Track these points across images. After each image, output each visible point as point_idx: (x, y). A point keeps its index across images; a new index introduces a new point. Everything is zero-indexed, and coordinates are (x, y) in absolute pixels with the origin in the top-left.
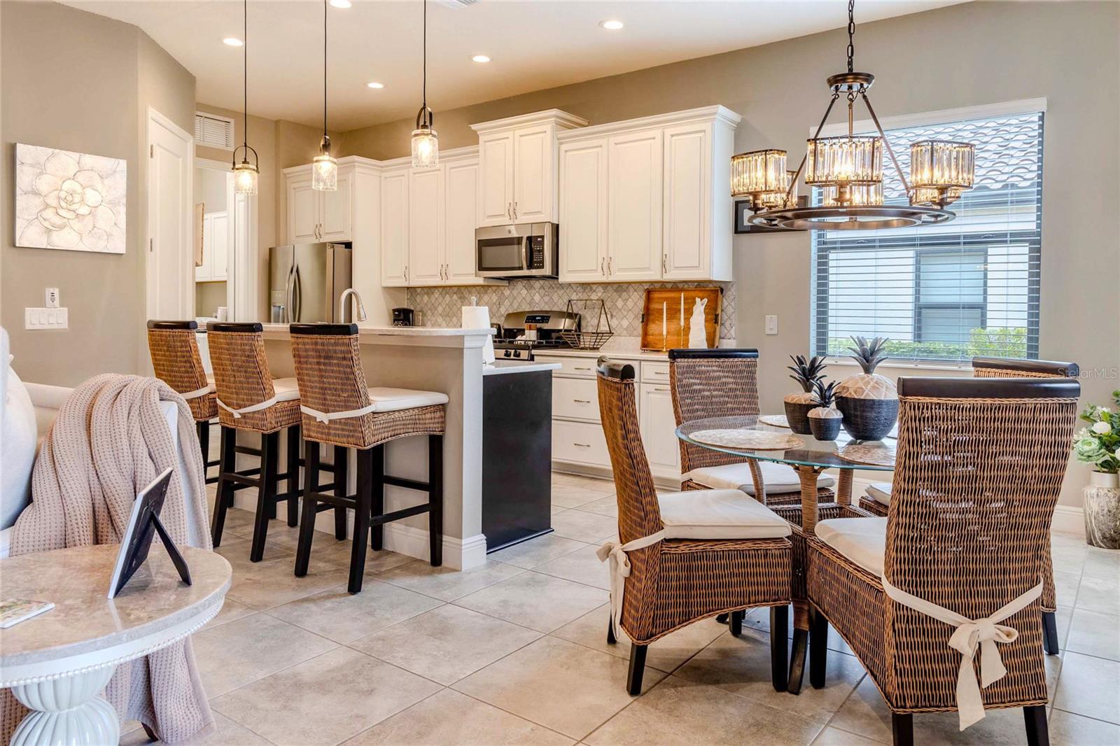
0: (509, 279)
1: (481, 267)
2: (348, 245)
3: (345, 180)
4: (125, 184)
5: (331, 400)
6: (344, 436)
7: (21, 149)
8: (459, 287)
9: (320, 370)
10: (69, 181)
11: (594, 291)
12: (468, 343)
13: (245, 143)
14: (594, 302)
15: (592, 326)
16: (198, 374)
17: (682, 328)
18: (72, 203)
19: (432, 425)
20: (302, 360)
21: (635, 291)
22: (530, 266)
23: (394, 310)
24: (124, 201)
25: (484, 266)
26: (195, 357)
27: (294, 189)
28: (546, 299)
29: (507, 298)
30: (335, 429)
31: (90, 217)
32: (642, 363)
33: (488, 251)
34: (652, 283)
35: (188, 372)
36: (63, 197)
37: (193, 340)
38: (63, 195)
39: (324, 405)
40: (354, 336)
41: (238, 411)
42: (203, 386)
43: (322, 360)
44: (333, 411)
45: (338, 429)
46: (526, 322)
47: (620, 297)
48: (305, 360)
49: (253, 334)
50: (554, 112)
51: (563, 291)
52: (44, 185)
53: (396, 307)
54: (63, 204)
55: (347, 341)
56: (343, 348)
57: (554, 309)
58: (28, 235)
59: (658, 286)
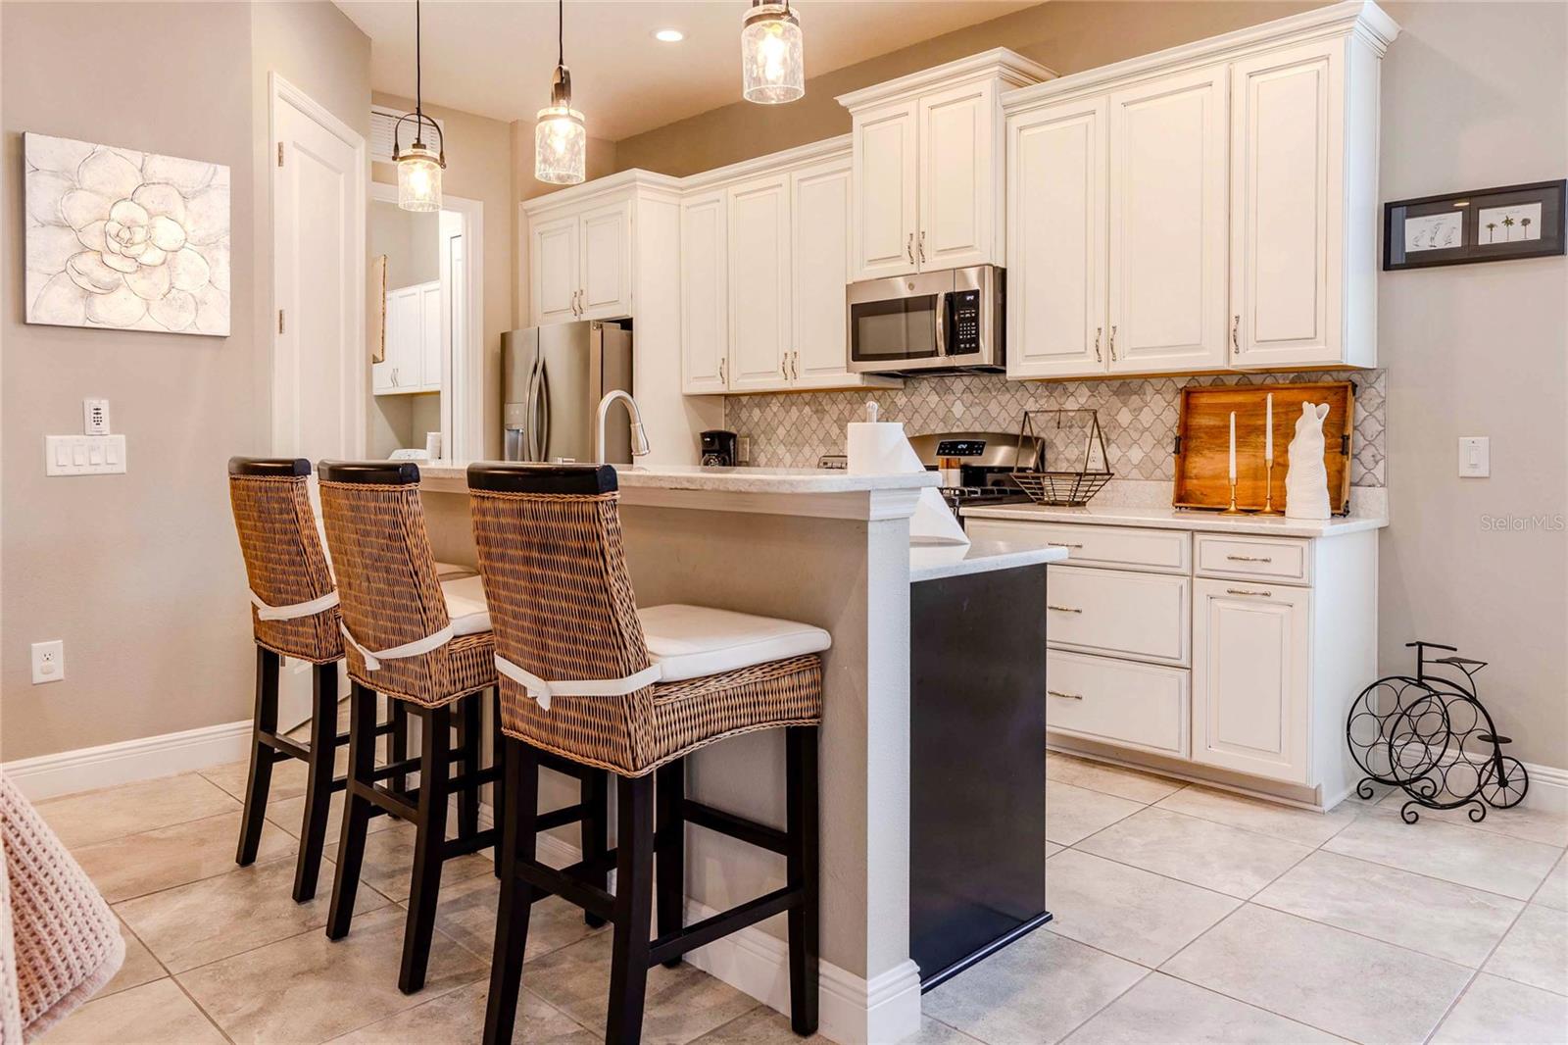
0: (907, 375)
1: (857, 355)
2: (627, 324)
3: (621, 213)
4: (228, 210)
5: (557, 650)
6: (589, 739)
7: (37, 147)
8: (815, 392)
9: (532, 578)
10: (123, 203)
11: (1072, 394)
12: (877, 510)
13: (418, 109)
14: (1071, 414)
15: (1068, 460)
16: (312, 569)
17: (1270, 464)
18: (130, 243)
19: (793, 705)
20: (493, 550)
21: (1158, 392)
22: (952, 350)
23: (704, 435)
24: (226, 240)
25: (862, 351)
26: (307, 532)
27: (541, 234)
28: (976, 411)
29: (900, 411)
30: (566, 719)
31: (164, 268)
32: (1198, 537)
33: (870, 324)
34: (1194, 375)
35: (293, 563)
36: (113, 232)
37: (301, 499)
38: (113, 227)
39: (542, 659)
40: (607, 496)
41: (375, 654)
42: (323, 593)
43: (535, 554)
44: (563, 678)
45: (574, 721)
46: (938, 454)
47: (1125, 404)
48: (500, 550)
49: (398, 488)
50: (999, 53)
51: (1008, 396)
52: (79, 209)
53: (707, 429)
54: (114, 246)
55: (590, 509)
56: (580, 527)
57: (991, 430)
58: (50, 302)
59: (1206, 382)
